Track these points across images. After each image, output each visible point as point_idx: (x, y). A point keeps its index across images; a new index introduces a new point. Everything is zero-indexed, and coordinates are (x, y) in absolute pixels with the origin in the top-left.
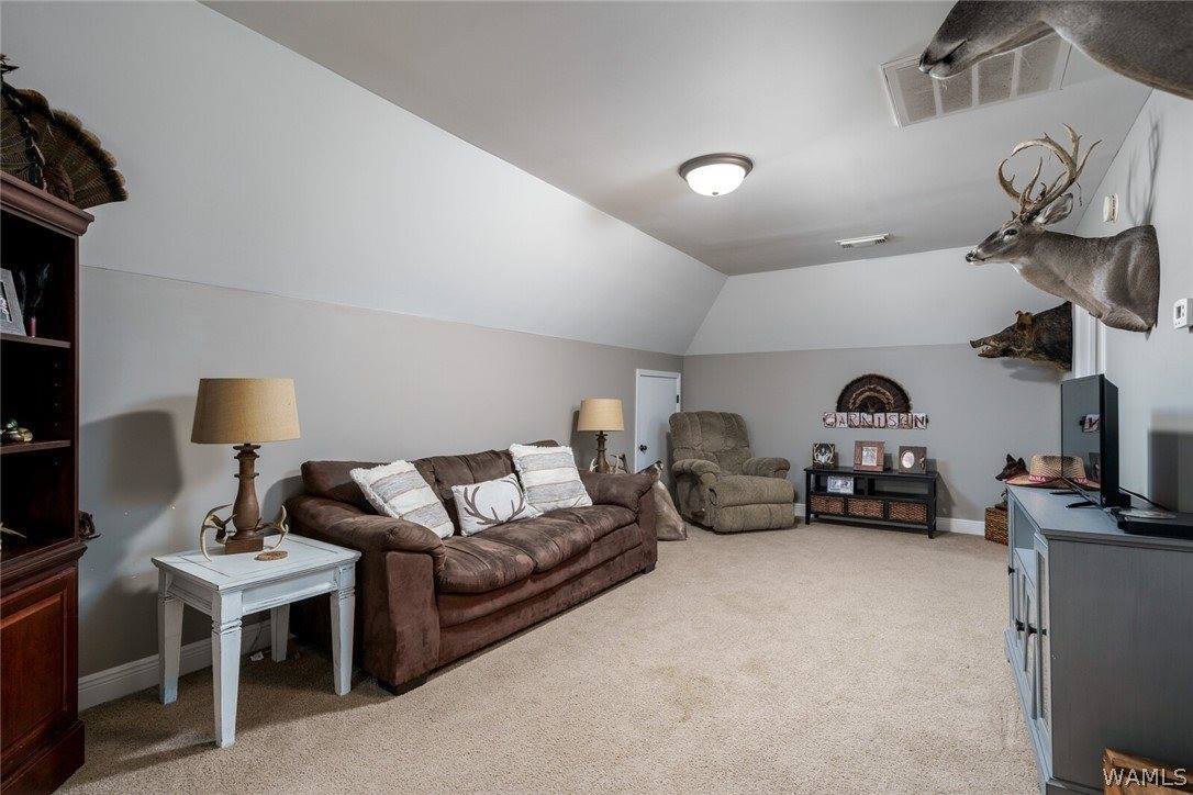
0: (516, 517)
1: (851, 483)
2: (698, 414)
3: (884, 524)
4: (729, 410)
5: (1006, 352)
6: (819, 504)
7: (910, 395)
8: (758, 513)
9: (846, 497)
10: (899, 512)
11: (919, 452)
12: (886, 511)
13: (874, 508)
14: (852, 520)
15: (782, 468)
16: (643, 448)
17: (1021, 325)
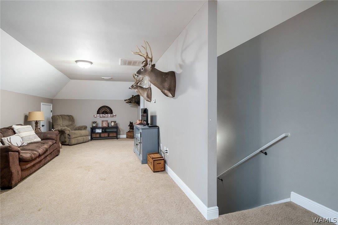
0: (23, 145)
1: (101, 130)
2: (61, 115)
3: (109, 138)
4: (69, 114)
5: (130, 102)
6: (94, 136)
7: (113, 110)
8: (81, 139)
9: (100, 133)
10: (111, 135)
11: (115, 122)
12: (109, 135)
13: (106, 135)
14: (101, 138)
15: (85, 128)
16: (43, 126)
17: (132, 97)
